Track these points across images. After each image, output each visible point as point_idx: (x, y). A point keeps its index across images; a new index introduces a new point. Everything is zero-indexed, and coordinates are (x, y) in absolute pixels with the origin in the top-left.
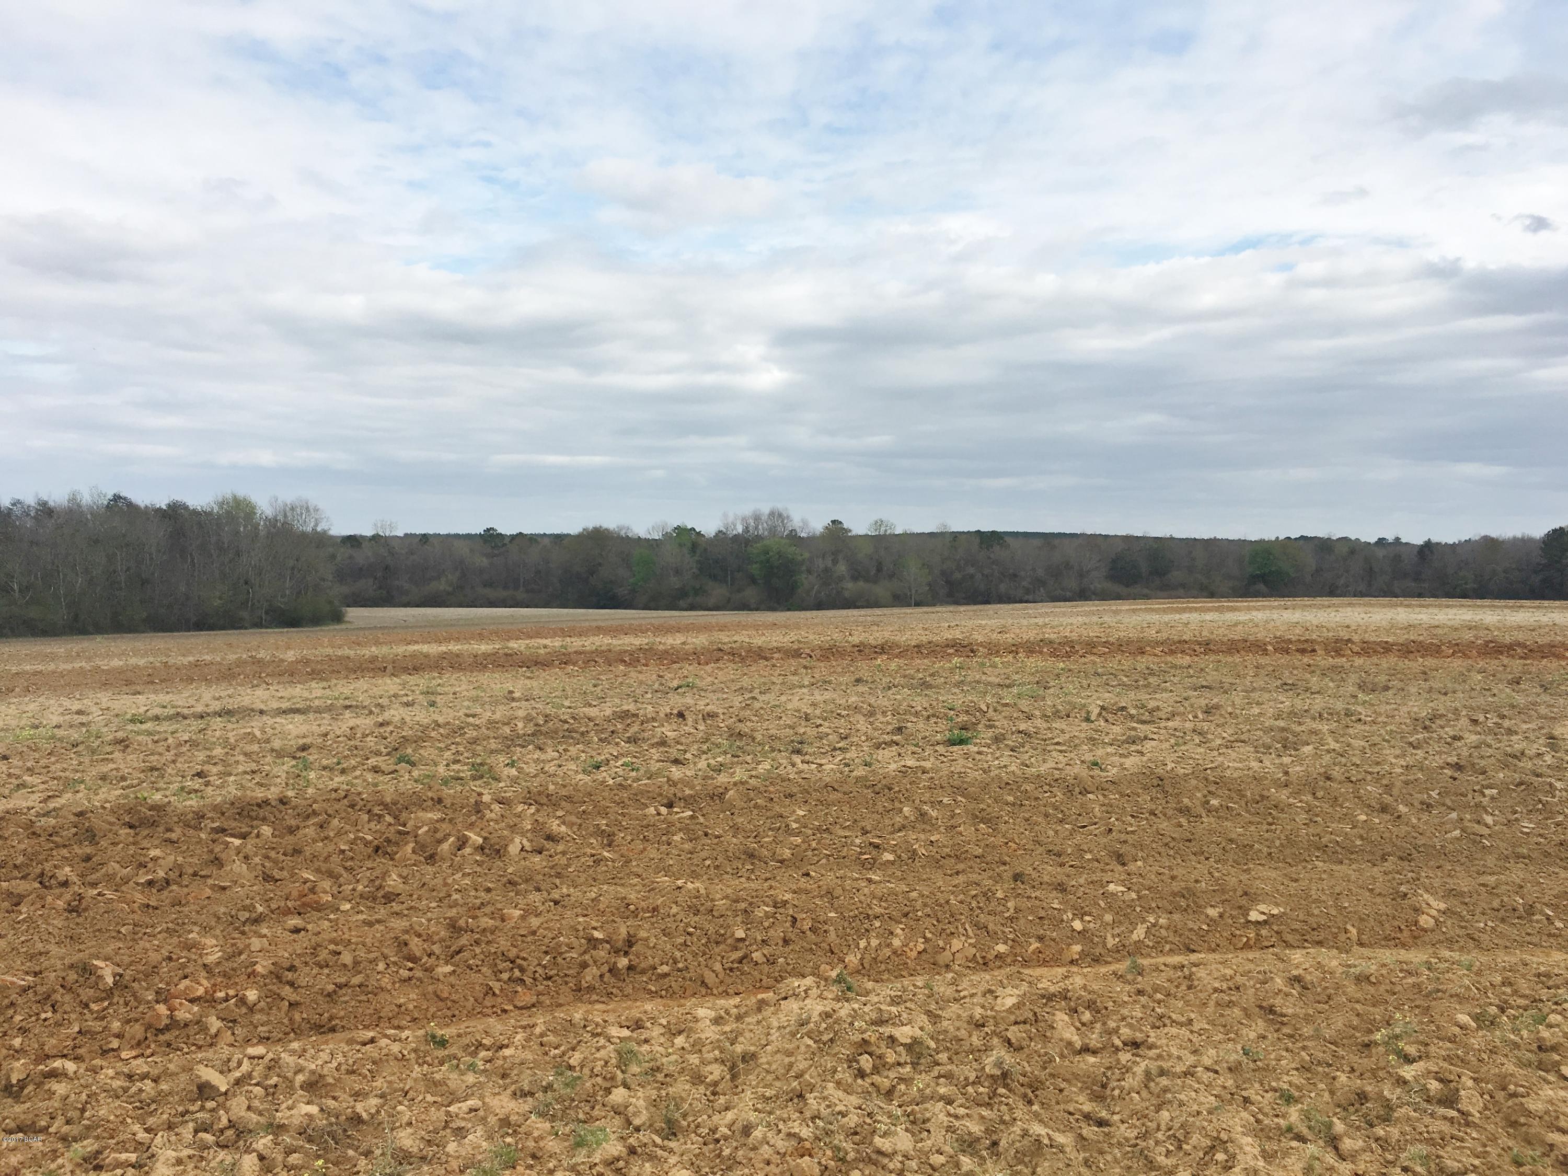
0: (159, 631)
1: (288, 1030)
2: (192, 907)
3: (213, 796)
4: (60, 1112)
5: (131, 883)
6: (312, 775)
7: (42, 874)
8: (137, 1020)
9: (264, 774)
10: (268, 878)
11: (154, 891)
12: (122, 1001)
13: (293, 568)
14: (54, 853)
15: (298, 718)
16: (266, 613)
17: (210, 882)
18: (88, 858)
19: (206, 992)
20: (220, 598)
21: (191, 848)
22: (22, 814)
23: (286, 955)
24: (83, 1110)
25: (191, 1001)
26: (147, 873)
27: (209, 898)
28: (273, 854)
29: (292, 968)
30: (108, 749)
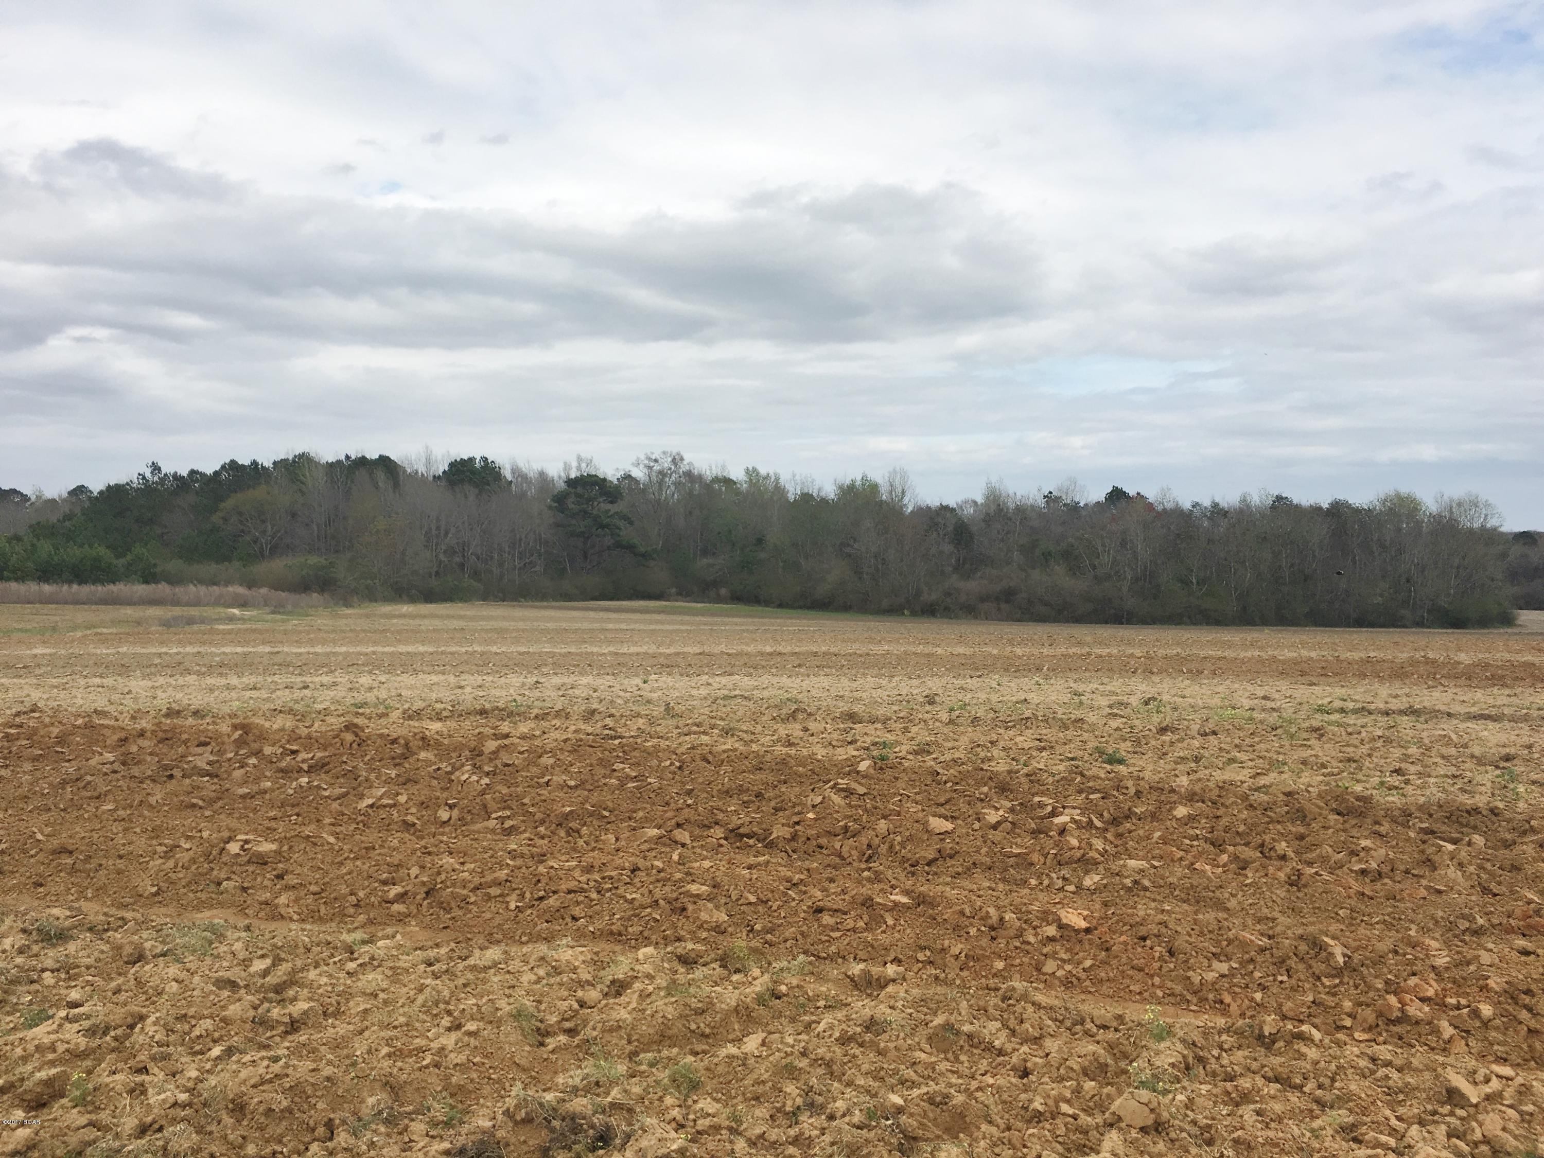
0: (1320, 625)
1: (1528, 1057)
2: (1408, 905)
3: (1414, 795)
4: (1312, 1075)
5: (1345, 868)
6: (1521, 789)
7: (1262, 845)
8: (1368, 1005)
9: (1466, 780)
10: (1486, 890)
11: (1367, 880)
12: (1351, 983)
13: (1458, 567)
14: (1271, 826)
15: (1491, 725)
16: (1429, 612)
17: (1424, 882)
18: (1301, 837)
19: (1437, 995)
20: (1381, 595)
21: (1401, 844)
22: (1237, 786)
23: (1521, 977)
24: (1333, 1080)
25: (1422, 1000)
26: (1360, 861)
27: (1425, 898)
28: (1488, 866)
29: (1528, 992)
30: (1305, 735)
